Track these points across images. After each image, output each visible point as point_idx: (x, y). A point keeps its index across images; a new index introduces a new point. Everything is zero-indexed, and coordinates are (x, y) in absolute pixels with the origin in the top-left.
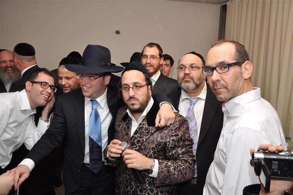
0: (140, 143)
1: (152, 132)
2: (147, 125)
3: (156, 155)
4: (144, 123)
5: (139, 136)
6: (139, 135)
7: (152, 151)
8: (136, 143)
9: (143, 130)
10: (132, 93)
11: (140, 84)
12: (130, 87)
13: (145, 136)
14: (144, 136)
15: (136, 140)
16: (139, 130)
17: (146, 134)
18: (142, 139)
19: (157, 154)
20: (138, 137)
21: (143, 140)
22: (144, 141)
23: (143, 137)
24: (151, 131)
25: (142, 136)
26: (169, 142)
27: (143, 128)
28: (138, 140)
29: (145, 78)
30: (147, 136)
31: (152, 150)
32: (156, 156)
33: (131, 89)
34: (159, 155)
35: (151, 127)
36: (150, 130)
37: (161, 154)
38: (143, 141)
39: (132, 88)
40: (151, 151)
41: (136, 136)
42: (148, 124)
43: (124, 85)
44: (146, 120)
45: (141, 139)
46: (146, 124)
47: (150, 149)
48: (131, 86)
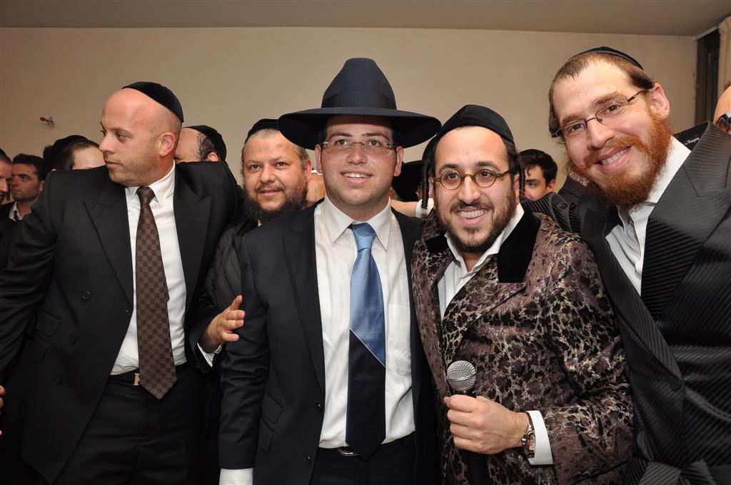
0: (466, 324)
1: (503, 297)
2: (497, 280)
3: (523, 360)
4: (489, 271)
5: (465, 305)
6: (467, 302)
7: (507, 346)
8: (455, 322)
9: (482, 289)
10: (473, 192)
11: (496, 168)
12: (467, 175)
13: (483, 305)
14: (479, 305)
15: (456, 317)
16: (471, 289)
17: (487, 302)
18: (472, 312)
19: (523, 357)
20: (463, 307)
21: (474, 316)
22: (477, 318)
23: (476, 309)
24: (501, 295)
25: (474, 305)
26: (556, 317)
27: (481, 284)
28: (463, 314)
29: (506, 153)
30: (488, 305)
31: (508, 343)
32: (519, 361)
33: (468, 180)
34: (530, 359)
35: (504, 286)
36: (499, 292)
37: (539, 360)
38: (474, 319)
39: (473, 178)
40: (505, 343)
41: (459, 303)
42: (499, 278)
43: (448, 169)
44: (496, 264)
45: (468, 314)
46: (496, 275)
47: (501, 338)
48: (468, 172)
